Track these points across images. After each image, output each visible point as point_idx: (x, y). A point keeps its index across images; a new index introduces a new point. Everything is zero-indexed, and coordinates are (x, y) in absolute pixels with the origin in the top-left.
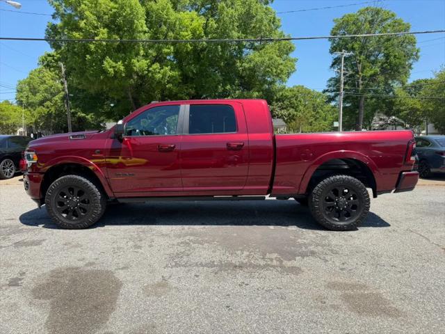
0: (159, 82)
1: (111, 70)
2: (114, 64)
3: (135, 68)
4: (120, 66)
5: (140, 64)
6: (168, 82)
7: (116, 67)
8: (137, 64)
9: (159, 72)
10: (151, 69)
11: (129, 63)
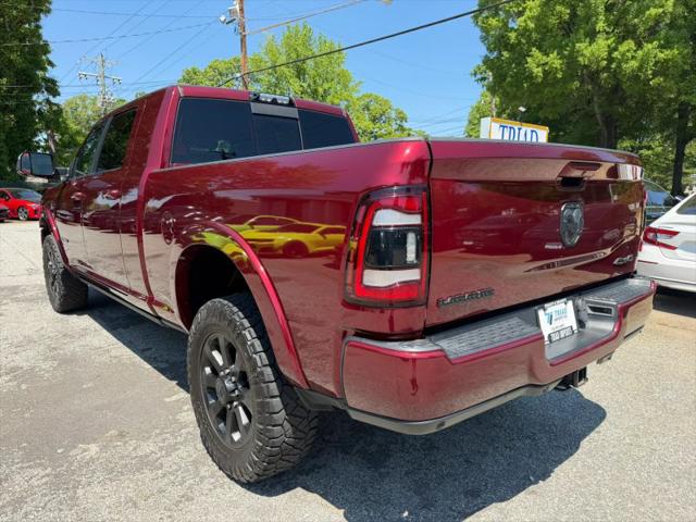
0: (635, 78)
1: (538, 71)
2: (545, 59)
3: (580, 59)
4: (555, 60)
5: (594, 50)
6: (655, 74)
7: (546, 63)
8: (587, 52)
9: (633, 57)
10: (615, 54)
11: (572, 52)
